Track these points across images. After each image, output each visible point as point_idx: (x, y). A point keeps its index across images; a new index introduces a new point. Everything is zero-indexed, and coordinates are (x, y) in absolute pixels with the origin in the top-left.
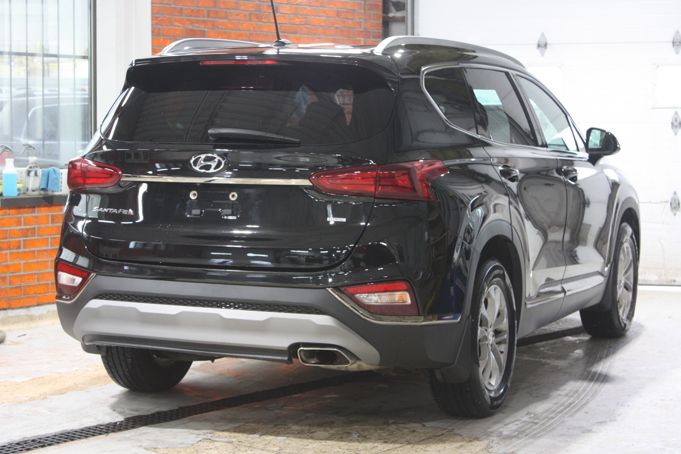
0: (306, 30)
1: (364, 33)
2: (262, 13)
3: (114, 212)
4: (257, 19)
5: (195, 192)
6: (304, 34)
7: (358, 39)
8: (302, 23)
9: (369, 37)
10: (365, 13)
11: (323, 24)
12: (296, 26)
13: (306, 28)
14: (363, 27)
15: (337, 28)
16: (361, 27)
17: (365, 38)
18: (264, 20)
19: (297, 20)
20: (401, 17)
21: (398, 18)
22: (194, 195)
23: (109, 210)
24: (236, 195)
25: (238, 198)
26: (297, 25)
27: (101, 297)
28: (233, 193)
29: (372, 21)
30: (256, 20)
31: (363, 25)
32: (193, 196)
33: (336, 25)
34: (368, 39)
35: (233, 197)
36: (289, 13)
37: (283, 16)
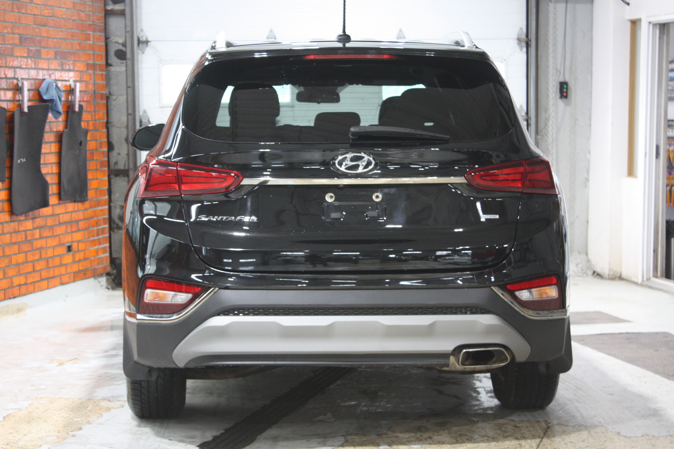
0: (52, 22)
1: (92, 27)
2: (21, 3)
3: (229, 220)
4: (18, 9)
5: (332, 194)
6: (51, 27)
7: (89, 32)
8: (50, 15)
9: (96, 31)
10: (93, 5)
11: (64, 16)
12: (45, 18)
13: (53, 20)
14: (91, 20)
15: (74, 20)
16: (90, 21)
17: (93, 31)
18: (23, 11)
19: (46, 11)
20: (120, 10)
21: (117, 11)
22: (331, 197)
23: (222, 218)
24: (380, 196)
25: (382, 199)
26: (46, 16)
27: (227, 313)
28: (376, 194)
29: (97, 14)
30: (17, 11)
31: (91, 18)
32: (329, 198)
33: (73, 18)
34: (96, 33)
35: (377, 197)
36: (40, 3)
37: (36, 7)
